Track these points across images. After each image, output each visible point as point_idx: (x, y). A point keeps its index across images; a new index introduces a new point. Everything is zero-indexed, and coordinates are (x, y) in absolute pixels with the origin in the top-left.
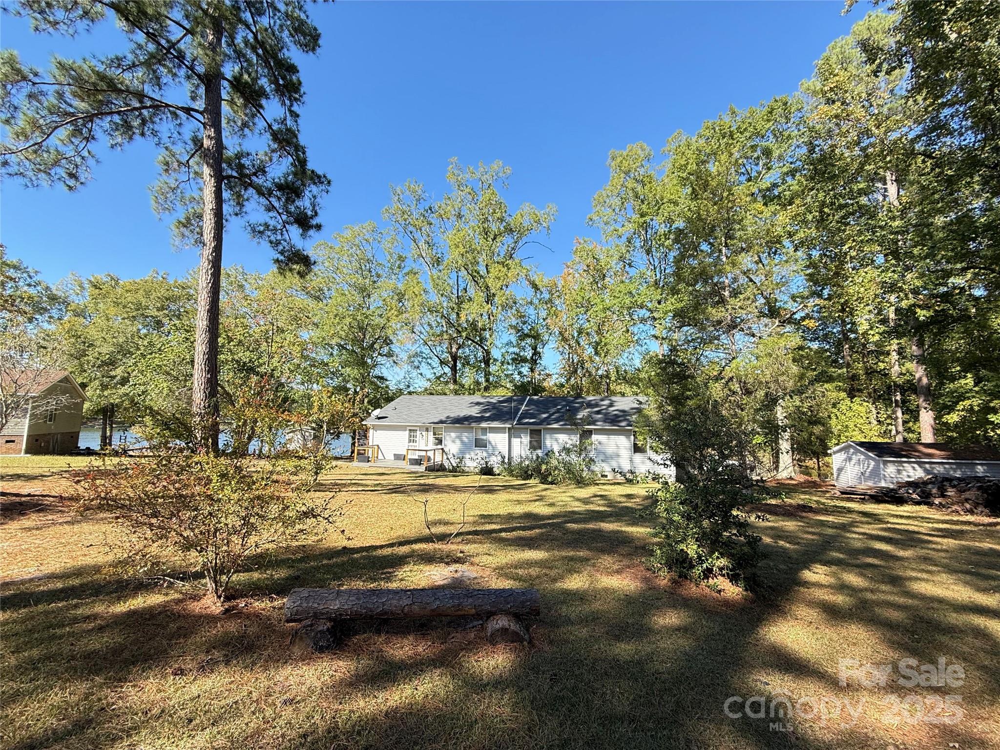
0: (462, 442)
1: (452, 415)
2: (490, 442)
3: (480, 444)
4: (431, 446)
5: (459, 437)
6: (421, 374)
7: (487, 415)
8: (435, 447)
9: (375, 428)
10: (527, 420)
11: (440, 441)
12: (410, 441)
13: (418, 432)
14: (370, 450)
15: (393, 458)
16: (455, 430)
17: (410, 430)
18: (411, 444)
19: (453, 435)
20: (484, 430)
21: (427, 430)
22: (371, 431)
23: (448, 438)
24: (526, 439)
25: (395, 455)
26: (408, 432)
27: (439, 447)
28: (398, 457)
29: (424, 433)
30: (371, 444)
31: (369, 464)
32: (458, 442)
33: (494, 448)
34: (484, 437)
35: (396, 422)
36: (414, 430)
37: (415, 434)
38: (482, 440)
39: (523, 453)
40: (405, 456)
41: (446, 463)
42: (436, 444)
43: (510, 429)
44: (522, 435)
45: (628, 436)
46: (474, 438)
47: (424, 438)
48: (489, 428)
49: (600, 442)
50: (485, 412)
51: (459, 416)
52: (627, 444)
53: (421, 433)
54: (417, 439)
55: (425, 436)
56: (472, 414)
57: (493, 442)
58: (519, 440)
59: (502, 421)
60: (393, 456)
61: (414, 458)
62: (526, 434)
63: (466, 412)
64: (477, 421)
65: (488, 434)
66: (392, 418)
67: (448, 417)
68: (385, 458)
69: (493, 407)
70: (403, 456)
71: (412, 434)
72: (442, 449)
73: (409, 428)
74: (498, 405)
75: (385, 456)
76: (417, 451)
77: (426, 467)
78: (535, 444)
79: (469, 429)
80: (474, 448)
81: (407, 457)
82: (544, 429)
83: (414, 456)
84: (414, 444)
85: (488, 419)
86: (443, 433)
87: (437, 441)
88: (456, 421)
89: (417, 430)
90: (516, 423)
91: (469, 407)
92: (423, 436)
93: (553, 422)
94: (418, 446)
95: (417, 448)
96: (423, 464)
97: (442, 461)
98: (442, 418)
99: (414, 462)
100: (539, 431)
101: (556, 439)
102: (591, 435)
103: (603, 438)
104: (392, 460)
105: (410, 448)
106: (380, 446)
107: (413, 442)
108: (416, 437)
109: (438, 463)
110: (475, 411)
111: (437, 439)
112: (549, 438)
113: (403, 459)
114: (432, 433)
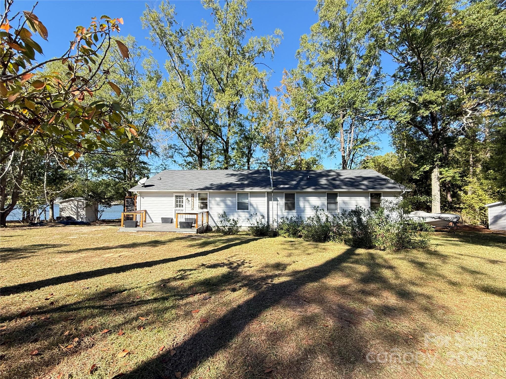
0: (227, 205)
1: (215, 183)
2: (251, 205)
3: (242, 207)
4: (197, 210)
5: (224, 201)
6: (175, 161)
7: (246, 182)
8: (201, 211)
9: (143, 195)
10: (282, 186)
11: (205, 205)
12: (177, 206)
13: (184, 198)
14: (138, 215)
15: (161, 222)
16: (220, 195)
17: (177, 196)
19: (218, 199)
20: (246, 195)
21: (193, 196)
22: (138, 198)
23: (213, 202)
24: (282, 201)
25: (162, 219)
26: (174, 199)
27: (205, 210)
28: (166, 220)
29: (190, 199)
30: (138, 209)
31: (138, 229)
32: (222, 205)
34: (246, 201)
35: (162, 189)
36: (180, 196)
37: (181, 199)
38: (244, 203)
39: (279, 213)
40: (172, 219)
41: (211, 224)
42: (202, 208)
43: (268, 193)
44: (278, 198)
45: (366, 197)
46: (237, 201)
47: (190, 203)
48: (251, 193)
49: (344, 203)
50: (243, 181)
51: (221, 183)
52: (365, 203)
53: (187, 199)
54: (184, 204)
55: (191, 201)
56: (232, 182)
57: (254, 205)
58: (276, 202)
59: (261, 187)
60: (161, 220)
61: (183, 221)
62: (281, 197)
63: (225, 181)
64: (238, 188)
65: (249, 198)
66: (158, 186)
67: (211, 185)
68: (153, 222)
69: (247, 177)
70: (171, 220)
71: (179, 199)
72: (208, 212)
73: (175, 194)
74: (250, 175)
75: (153, 220)
76: (185, 215)
77: (197, 230)
78: (290, 205)
79: (232, 194)
80: (237, 210)
81: (175, 220)
82: (297, 193)
83: (182, 219)
84: (181, 208)
85: (248, 186)
86: (208, 198)
87: (202, 205)
88: (221, 187)
89: (183, 196)
90: (275, 188)
91: (227, 177)
92: (189, 201)
93: (305, 187)
94: (184, 211)
95: (184, 212)
96: (194, 227)
97: (208, 223)
98: (207, 185)
99: (185, 225)
100: (293, 195)
101: (308, 201)
102: (337, 196)
103: (346, 199)
104: (159, 223)
105: (177, 212)
106: (148, 211)
107: (180, 207)
108: (182, 203)
109: (205, 225)
110: (233, 180)
111: (202, 203)
112: (302, 200)
113: (172, 222)
114: (197, 198)
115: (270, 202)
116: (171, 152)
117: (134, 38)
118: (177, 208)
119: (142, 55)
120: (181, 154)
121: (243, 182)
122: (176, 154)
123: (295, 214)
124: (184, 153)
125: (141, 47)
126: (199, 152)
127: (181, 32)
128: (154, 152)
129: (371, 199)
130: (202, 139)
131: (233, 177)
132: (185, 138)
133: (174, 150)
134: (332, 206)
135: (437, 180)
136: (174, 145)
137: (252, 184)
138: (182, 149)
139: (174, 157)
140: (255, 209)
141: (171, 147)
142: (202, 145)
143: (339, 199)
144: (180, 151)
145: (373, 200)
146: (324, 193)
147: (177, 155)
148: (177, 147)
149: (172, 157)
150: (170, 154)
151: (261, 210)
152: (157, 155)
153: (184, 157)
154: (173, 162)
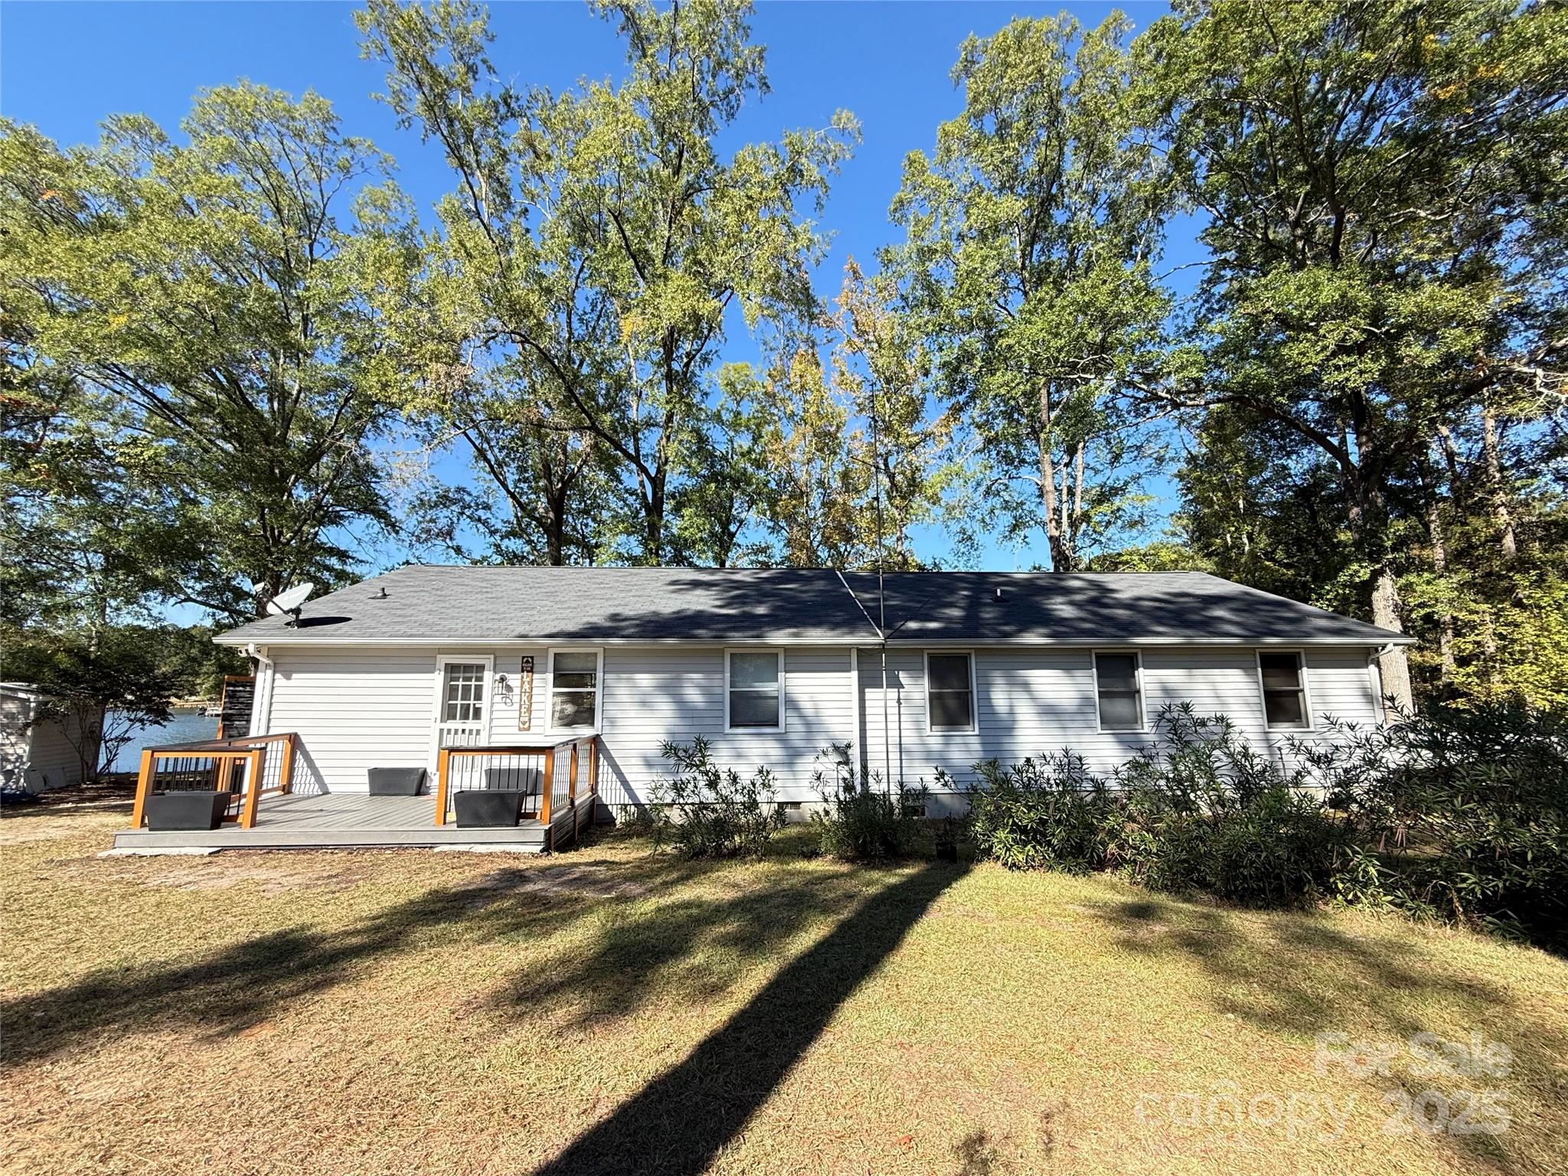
0: (683, 708)
1: (627, 612)
2: (792, 704)
3: (751, 713)
4: (547, 731)
5: (672, 690)
6: (458, 550)
7: (761, 610)
8: (566, 734)
9: (285, 661)
10: (913, 625)
11: (581, 711)
12: (449, 713)
13: (488, 676)
15: (366, 788)
16: (654, 660)
17: (451, 669)
18: (456, 724)
19: (645, 680)
20: (771, 661)
21: (528, 665)
22: (263, 679)
23: (622, 693)
24: (918, 689)
25: (375, 774)
26: (438, 679)
27: (585, 732)
28: (390, 783)
29: (514, 680)
31: (225, 836)
32: (665, 708)
33: (811, 727)
34: (768, 688)
35: (383, 634)
36: (468, 668)
37: (473, 683)
38: (761, 697)
39: (910, 738)
40: (424, 774)
41: (612, 796)
42: (569, 721)
43: (863, 653)
44: (902, 675)
45: (1247, 668)
46: (728, 689)
47: (516, 699)
48: (788, 650)
49: (1167, 691)
50: (744, 604)
51: (655, 613)
52: (1247, 693)
53: (502, 679)
54: (484, 705)
55: (517, 691)
56: (700, 608)
57: (802, 705)
58: (892, 693)
59: (834, 626)
60: (366, 780)
61: (475, 787)
62: (914, 670)
63: (669, 604)
64: (735, 629)
65: (781, 675)
66: (368, 622)
67: (614, 617)
68: (326, 793)
69: (757, 591)
70: (416, 778)
71: (461, 683)
72: (596, 740)
73: (443, 660)
74: (768, 587)
75: (327, 780)
76: (486, 757)
77: (548, 833)
78: (952, 704)
79: (705, 660)
80: (728, 730)
81: (434, 781)
82: (981, 652)
83: (471, 777)
84: (471, 724)
85: (776, 621)
86: (600, 675)
87: (570, 709)
88: (656, 627)
89: (481, 668)
90: (889, 632)
91: (674, 592)
92: (509, 688)
93: (1007, 628)
94: (484, 734)
95: (483, 743)
96: (533, 816)
97: (594, 789)
98: (594, 620)
99: (484, 809)
100: (963, 660)
101: (1026, 686)
102: (1134, 667)
103: (1173, 676)
104: (356, 795)
105: (449, 742)
106: (304, 739)
107: (465, 717)
108: (478, 697)
109: (582, 798)
110: (703, 602)
111: (573, 698)
112: (999, 681)
113: (421, 790)
114: (550, 676)
115: (870, 693)
116: (443, 516)
117: (329, 102)
118: (452, 725)
119: (356, 169)
120: (485, 523)
121: (747, 609)
122: (465, 522)
123: (975, 744)
124: (493, 521)
125: (354, 139)
126: (551, 515)
127: (508, 105)
128: (382, 516)
129: (1264, 676)
130: (564, 472)
131: (699, 592)
132: (500, 466)
133: (456, 508)
134: (1120, 707)
135: (1393, 615)
136: (459, 490)
137: (789, 615)
138: (487, 507)
139: (457, 533)
140: (808, 724)
141: (447, 497)
142: (562, 491)
143: (1146, 678)
144: (481, 513)
145: (1269, 680)
146: (1086, 651)
147: (466, 528)
148: (467, 498)
149: (449, 534)
150: (443, 522)
151: (833, 728)
152: (393, 526)
153: (493, 533)
154: (452, 552)
